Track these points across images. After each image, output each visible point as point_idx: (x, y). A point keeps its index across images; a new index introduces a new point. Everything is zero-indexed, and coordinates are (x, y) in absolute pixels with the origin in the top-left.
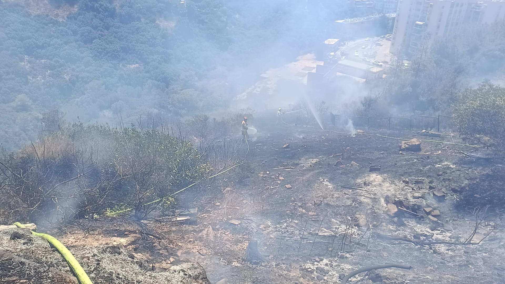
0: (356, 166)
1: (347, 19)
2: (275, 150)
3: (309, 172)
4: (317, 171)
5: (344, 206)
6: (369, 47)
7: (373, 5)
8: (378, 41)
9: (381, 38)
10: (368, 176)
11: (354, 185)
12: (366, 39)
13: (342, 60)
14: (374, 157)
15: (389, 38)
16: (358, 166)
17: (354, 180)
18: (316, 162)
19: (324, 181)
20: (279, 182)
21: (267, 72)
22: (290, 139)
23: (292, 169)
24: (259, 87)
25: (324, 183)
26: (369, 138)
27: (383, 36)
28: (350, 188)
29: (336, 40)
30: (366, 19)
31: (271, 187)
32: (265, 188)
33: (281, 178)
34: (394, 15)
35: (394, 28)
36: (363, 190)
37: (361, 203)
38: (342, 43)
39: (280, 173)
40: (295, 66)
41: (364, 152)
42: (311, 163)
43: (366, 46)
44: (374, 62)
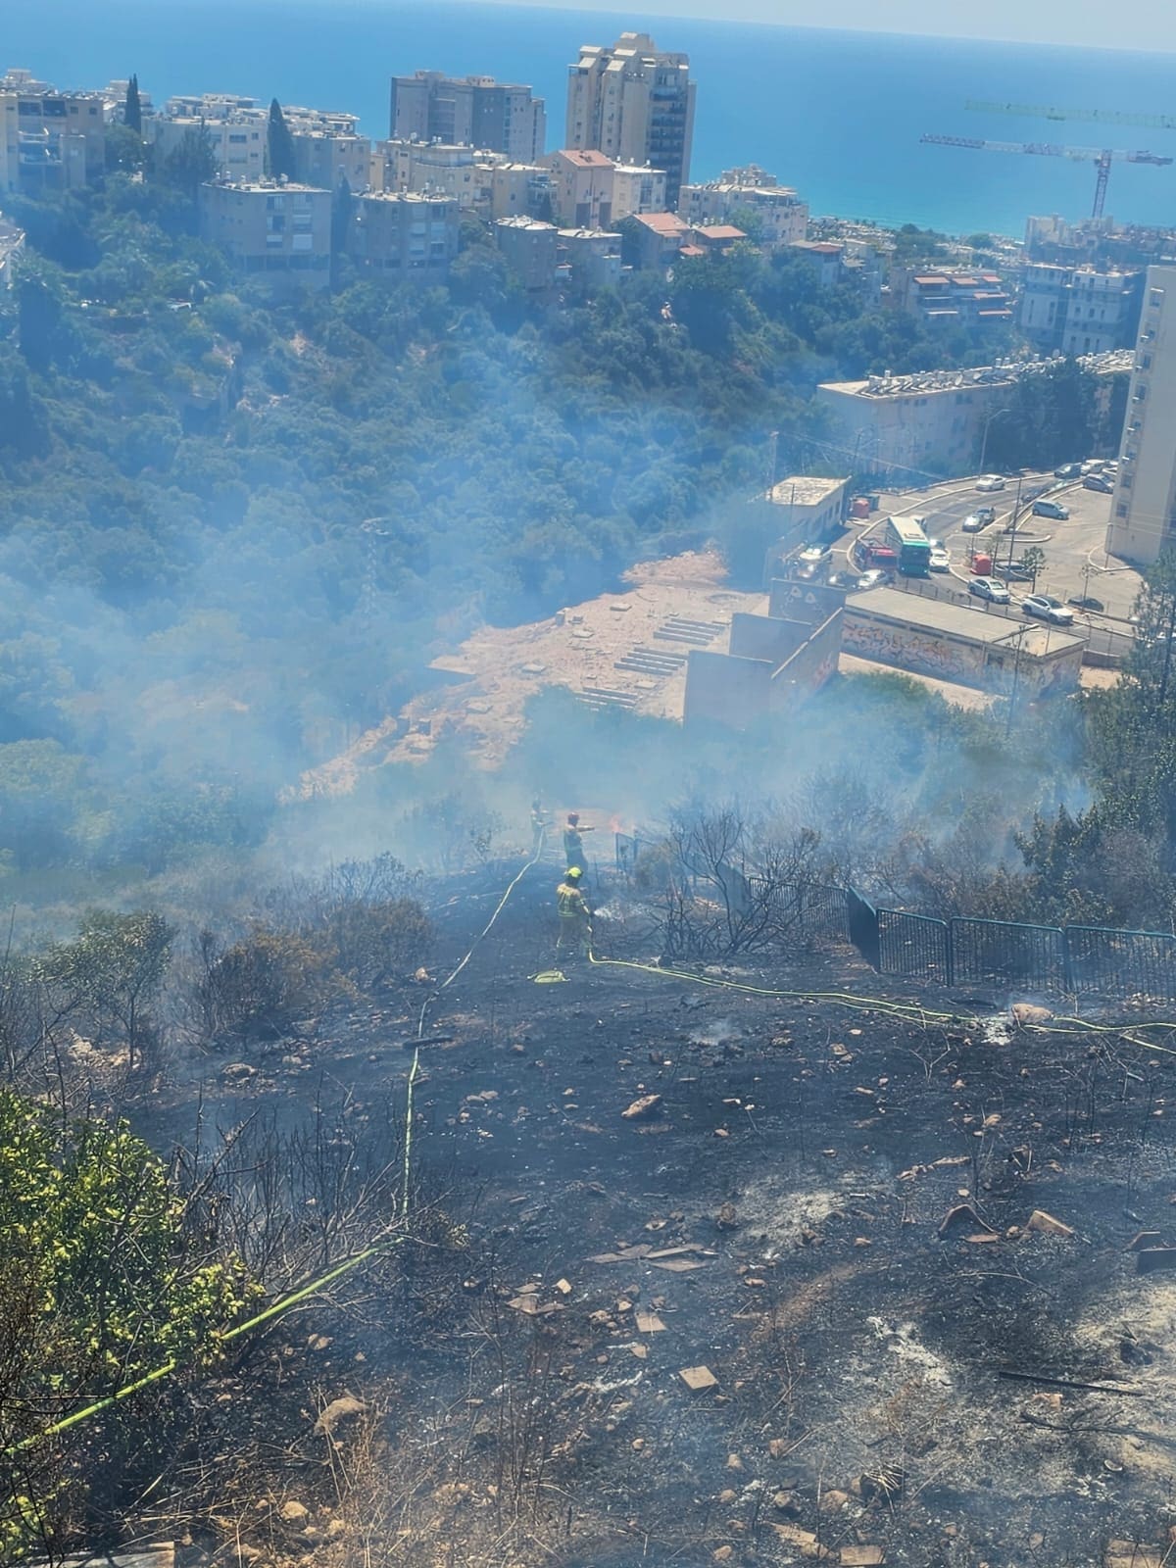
0: (1057, 1239)
1: (882, 375)
2: (578, 1130)
3: (805, 1280)
4: (844, 1273)
5: (1031, 1498)
6: (1000, 524)
7: (1010, 307)
8: (1044, 490)
9: (1056, 475)
10: (1135, 1299)
11: (1066, 1362)
12: (981, 482)
13: (863, 589)
14: (1144, 1178)
15: (1098, 477)
16: (1071, 1236)
17: (1061, 1327)
18: (834, 1217)
19: (895, 1339)
20: (640, 1350)
21: (465, 645)
22: (652, 1063)
23: (702, 1257)
24: (425, 729)
25: (899, 1349)
26: (1092, 1057)
27: (1068, 469)
28: (1050, 1385)
29: (832, 485)
30: (976, 377)
31: (599, 1385)
32: (565, 1395)
33: (649, 1324)
34: (1119, 362)
35: (1127, 428)
36: (1121, 1393)
37: (1124, 1477)
38: (862, 501)
39: (635, 1289)
40: (617, 614)
41: (1082, 1148)
42: (804, 1218)
43: (987, 516)
44: (1028, 602)
